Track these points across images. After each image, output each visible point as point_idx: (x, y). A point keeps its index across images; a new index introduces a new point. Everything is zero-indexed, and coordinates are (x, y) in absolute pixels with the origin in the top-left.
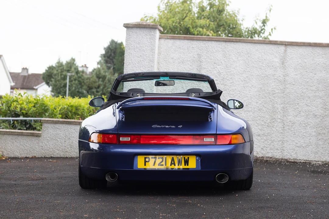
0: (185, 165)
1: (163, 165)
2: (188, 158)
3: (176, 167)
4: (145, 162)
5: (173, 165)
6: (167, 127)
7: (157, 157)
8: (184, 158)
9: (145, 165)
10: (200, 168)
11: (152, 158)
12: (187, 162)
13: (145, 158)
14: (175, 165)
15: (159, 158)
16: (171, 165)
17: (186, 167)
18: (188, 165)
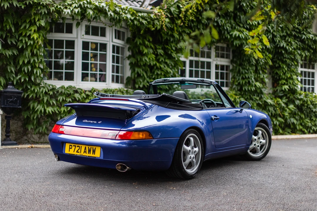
0: (93, 154)
1: (79, 152)
2: (95, 148)
3: (87, 155)
4: (70, 148)
5: (85, 153)
6: (92, 122)
7: (77, 145)
8: (93, 148)
9: (69, 151)
10: (102, 158)
11: (74, 146)
12: (94, 152)
13: (70, 145)
14: (86, 153)
15: (77, 147)
16: (84, 153)
17: (93, 155)
18: (94, 154)
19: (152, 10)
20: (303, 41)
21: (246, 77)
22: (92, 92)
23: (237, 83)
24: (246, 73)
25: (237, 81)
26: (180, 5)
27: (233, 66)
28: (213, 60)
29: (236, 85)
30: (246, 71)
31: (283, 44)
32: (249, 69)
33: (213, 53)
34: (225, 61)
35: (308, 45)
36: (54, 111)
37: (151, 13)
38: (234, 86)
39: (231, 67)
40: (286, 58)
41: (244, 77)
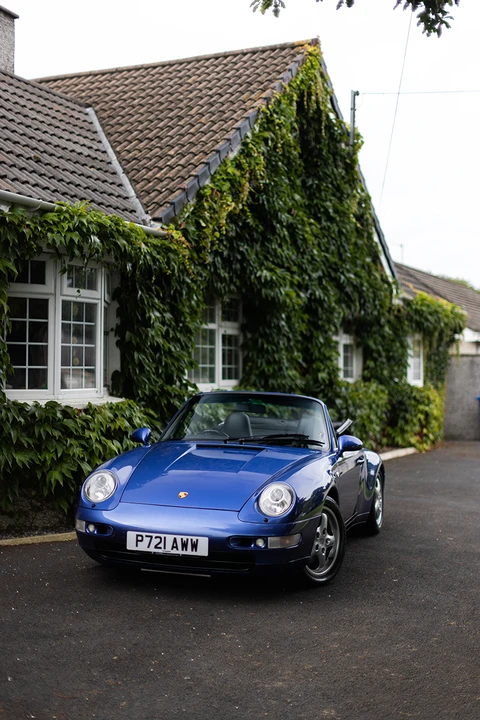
19: (165, 232)
20: (340, 287)
21: (274, 358)
22: (91, 412)
23: (257, 372)
24: (274, 351)
25: (257, 368)
26: (201, 221)
27: (245, 336)
28: (220, 326)
29: (255, 375)
30: (275, 348)
31: (319, 293)
32: (279, 343)
33: (218, 313)
34: (233, 328)
35: (347, 294)
36: (32, 460)
37: (164, 237)
38: (253, 378)
39: (241, 341)
40: (321, 319)
41: (272, 360)
